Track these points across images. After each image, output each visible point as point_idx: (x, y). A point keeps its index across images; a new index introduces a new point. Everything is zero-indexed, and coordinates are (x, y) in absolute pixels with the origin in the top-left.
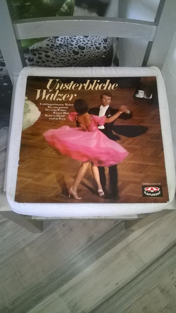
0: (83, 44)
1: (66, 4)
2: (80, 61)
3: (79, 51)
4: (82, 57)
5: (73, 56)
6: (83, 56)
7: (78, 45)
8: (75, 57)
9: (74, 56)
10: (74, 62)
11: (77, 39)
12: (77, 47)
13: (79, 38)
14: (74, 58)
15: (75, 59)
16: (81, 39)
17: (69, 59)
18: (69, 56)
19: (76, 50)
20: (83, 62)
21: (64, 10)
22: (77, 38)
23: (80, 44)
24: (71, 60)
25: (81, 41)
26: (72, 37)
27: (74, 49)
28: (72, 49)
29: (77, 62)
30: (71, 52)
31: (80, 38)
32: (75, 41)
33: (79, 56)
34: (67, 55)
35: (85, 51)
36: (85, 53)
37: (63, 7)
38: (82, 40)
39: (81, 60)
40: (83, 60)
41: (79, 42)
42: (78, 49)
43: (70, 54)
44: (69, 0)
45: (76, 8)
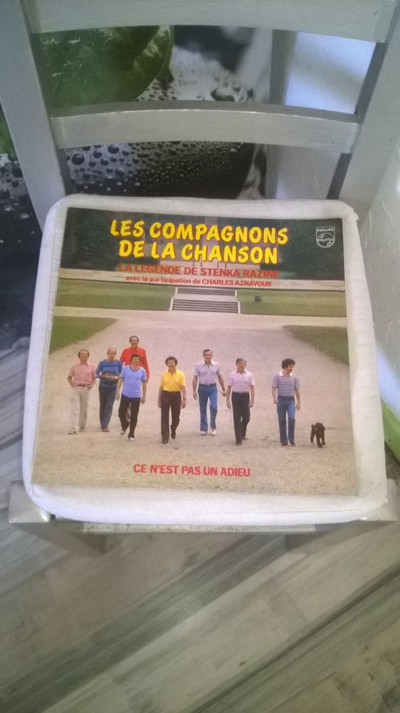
1: (156, 42)
21: (152, 53)
37: (149, 46)
44: (161, 33)
45: (175, 50)
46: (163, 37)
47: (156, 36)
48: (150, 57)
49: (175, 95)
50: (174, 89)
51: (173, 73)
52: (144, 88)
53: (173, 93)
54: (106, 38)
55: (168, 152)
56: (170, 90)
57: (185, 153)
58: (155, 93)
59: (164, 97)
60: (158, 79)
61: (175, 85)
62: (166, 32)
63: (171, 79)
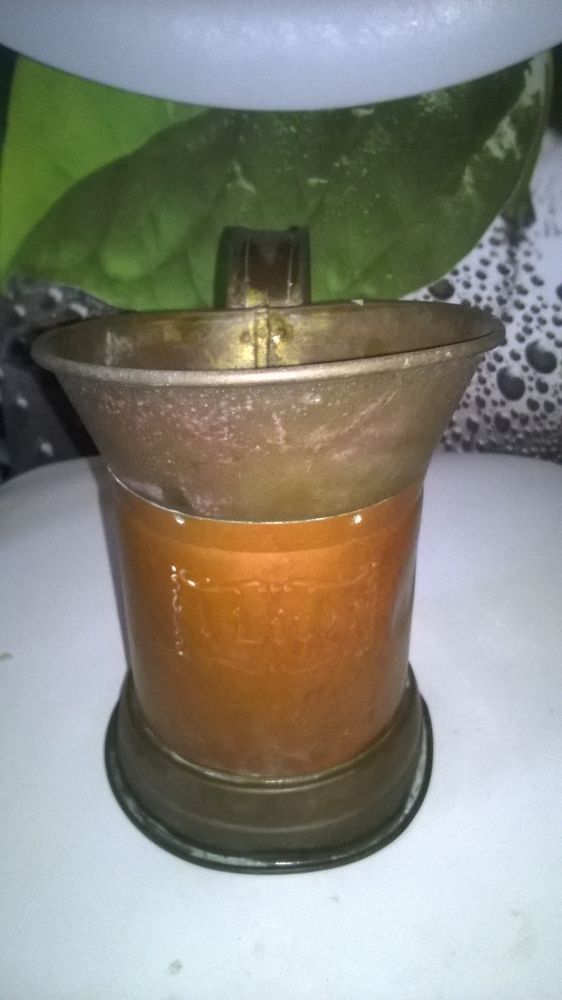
0: (550, 336)
1: (514, 121)
2: (521, 436)
3: (525, 376)
4: (536, 419)
5: (495, 403)
6: (542, 409)
7: (530, 339)
8: (506, 414)
9: (499, 409)
10: (493, 439)
11: (527, 311)
12: (523, 354)
13: (539, 304)
14: (498, 418)
15: (502, 424)
16: (545, 306)
17: (475, 418)
18: (481, 403)
19: (516, 370)
20: (537, 445)
21: (502, 147)
22: (529, 301)
23: (538, 336)
24: (483, 426)
25: (542, 322)
26: (510, 294)
27: (508, 361)
28: (499, 366)
29: (507, 442)
30: (492, 379)
31: (544, 302)
32: (517, 315)
33: (520, 406)
34: (468, 396)
35: (551, 379)
36: (551, 391)
37: (497, 132)
38: (548, 314)
39: (526, 433)
40: (536, 434)
41: (533, 325)
42: (525, 369)
43: (482, 395)
44: (525, 100)
45: (548, 141)
46: (529, 107)
47: (516, 106)
48: (495, 160)
49: (532, 260)
50: (532, 244)
51: (536, 201)
52: (473, 242)
53: (528, 254)
54: (421, 109)
55: (493, 423)
56: (524, 246)
57: (528, 428)
58: (493, 254)
59: (509, 267)
60: (505, 217)
61: (536, 233)
62: (536, 97)
63: (530, 218)
